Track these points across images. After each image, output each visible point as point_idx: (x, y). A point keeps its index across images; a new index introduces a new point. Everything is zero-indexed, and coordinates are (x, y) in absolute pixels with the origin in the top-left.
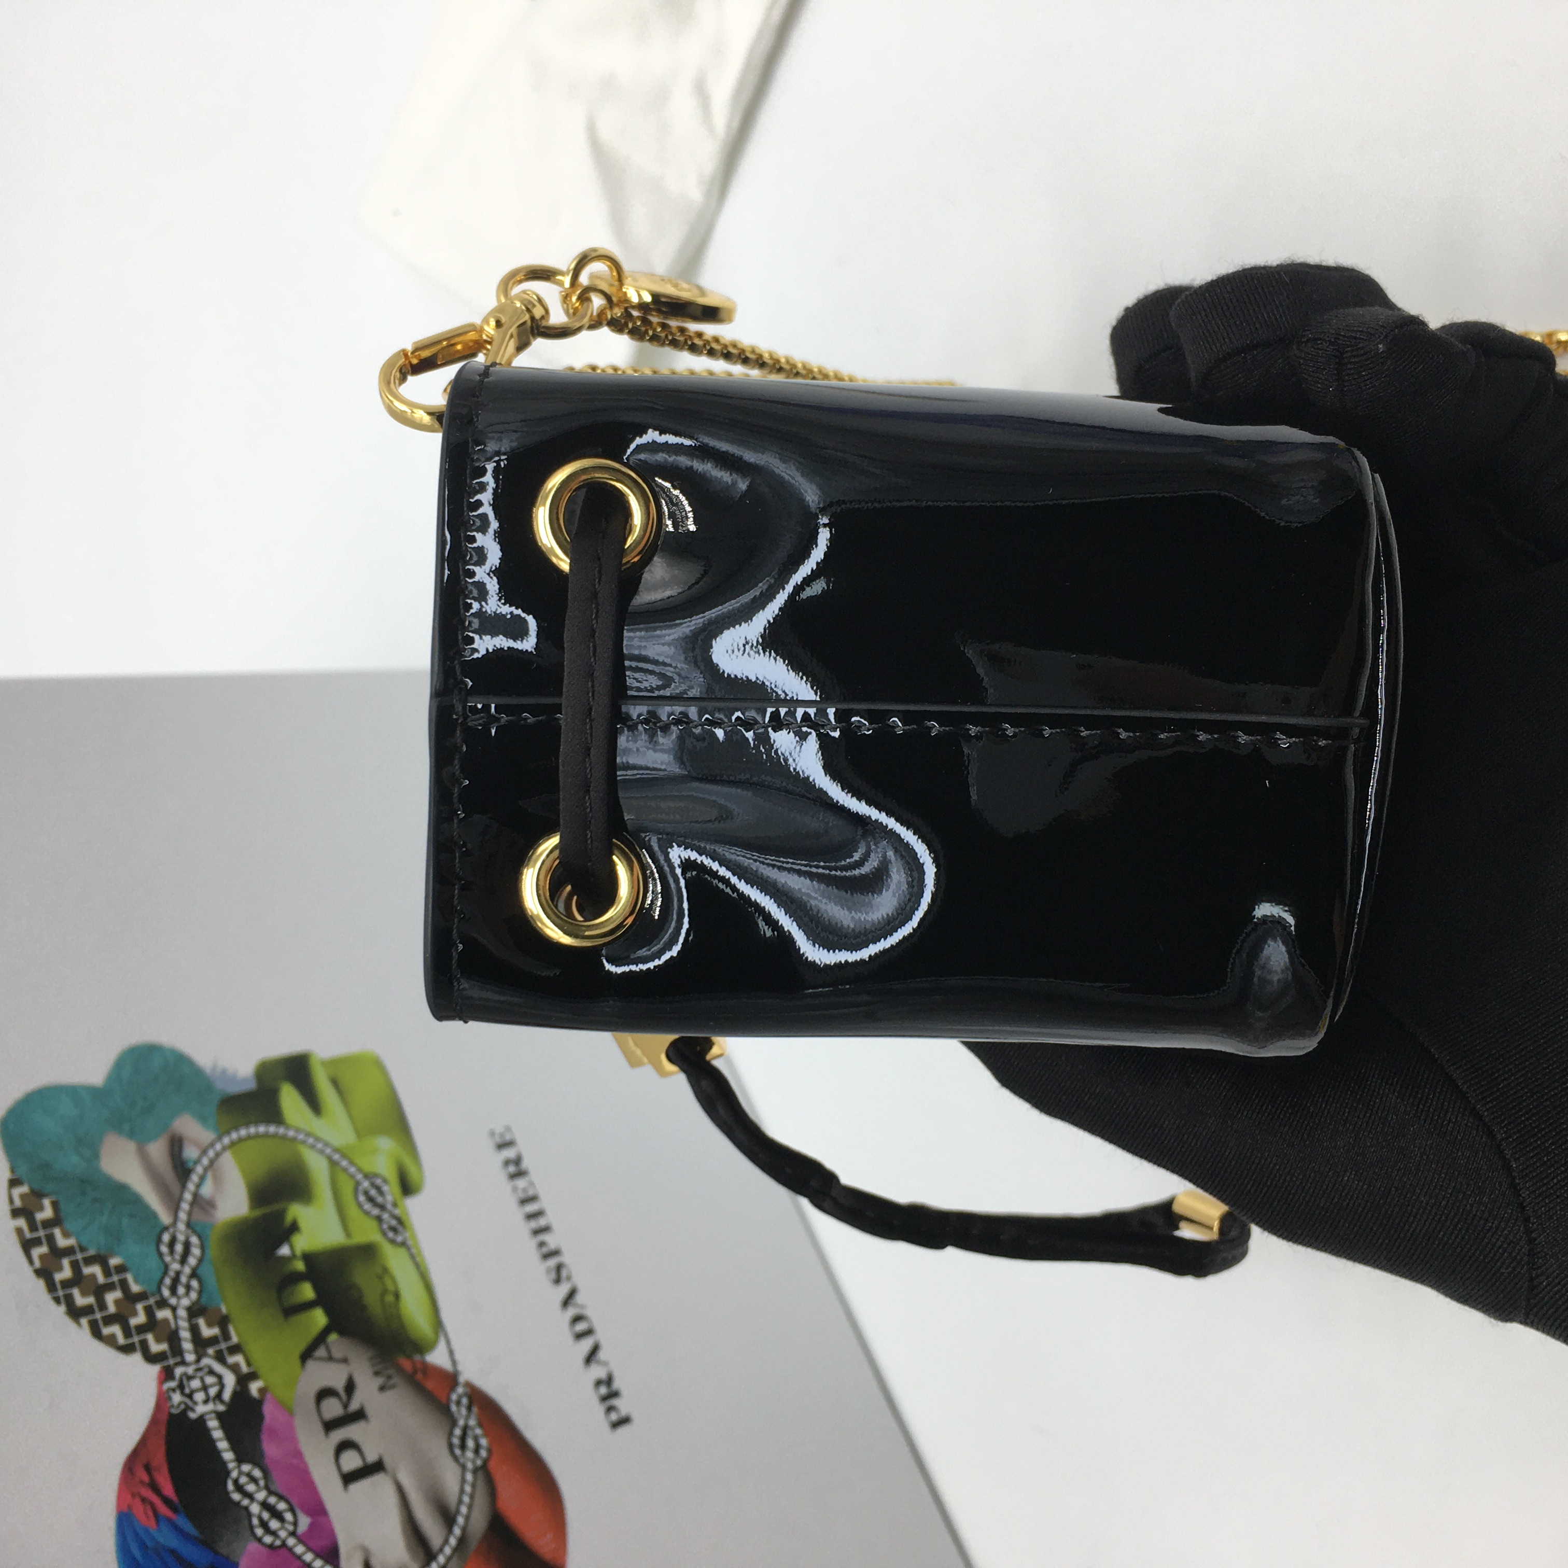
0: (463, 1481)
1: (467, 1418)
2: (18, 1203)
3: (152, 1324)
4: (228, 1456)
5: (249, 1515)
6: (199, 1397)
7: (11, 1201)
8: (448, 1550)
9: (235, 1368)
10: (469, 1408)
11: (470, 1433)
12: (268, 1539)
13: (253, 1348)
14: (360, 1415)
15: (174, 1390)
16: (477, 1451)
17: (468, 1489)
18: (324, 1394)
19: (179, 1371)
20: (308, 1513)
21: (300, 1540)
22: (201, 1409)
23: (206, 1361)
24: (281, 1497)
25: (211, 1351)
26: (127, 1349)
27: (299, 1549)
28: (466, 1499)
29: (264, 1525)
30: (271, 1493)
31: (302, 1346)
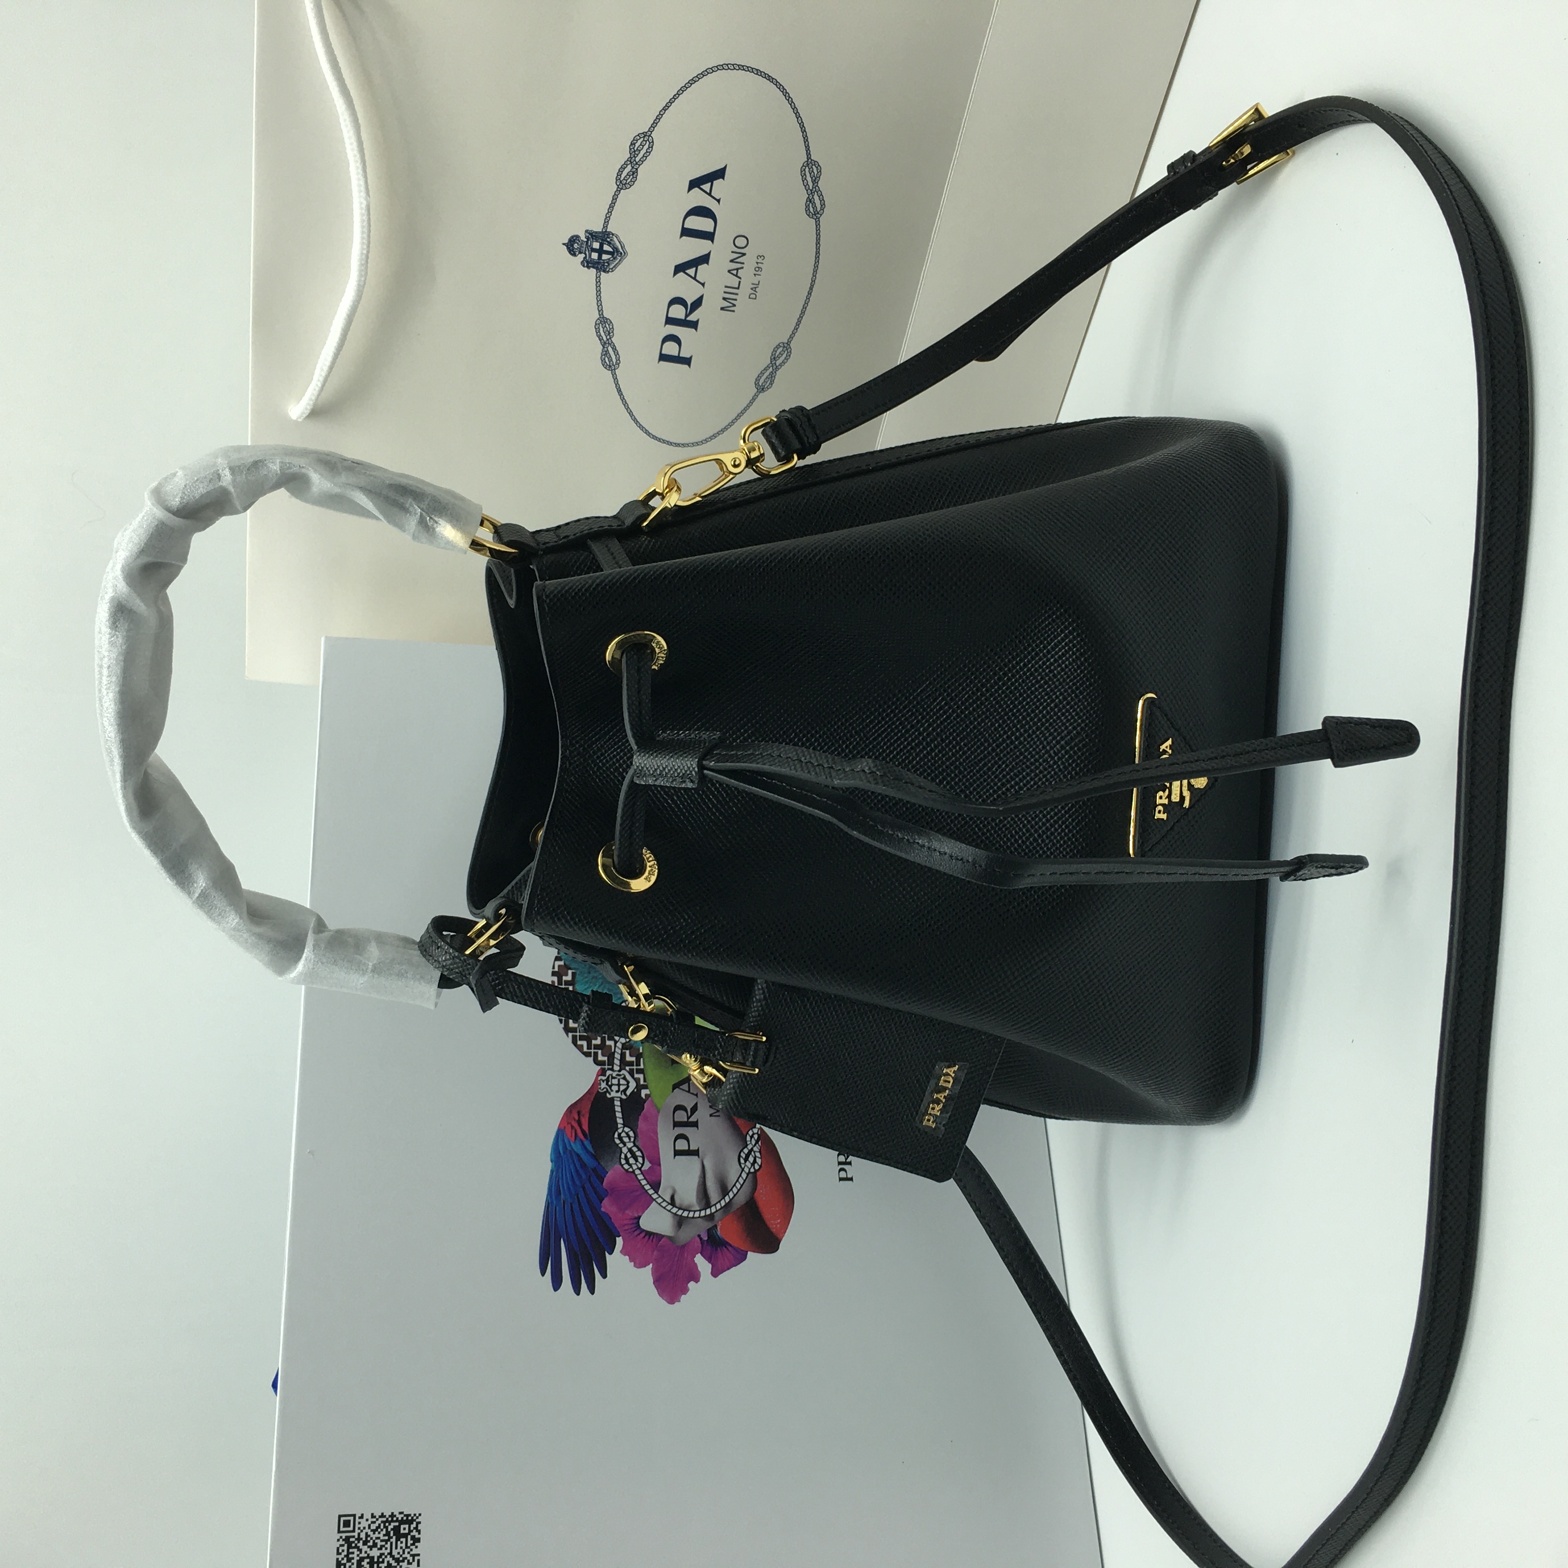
0: (740, 1175)
1: (755, 1145)
2: (556, 969)
3: (602, 1046)
4: (620, 1121)
5: (621, 1152)
6: (615, 1088)
7: (554, 968)
8: (718, 1206)
9: (637, 1081)
10: (757, 1142)
11: (753, 1153)
12: (626, 1167)
13: (649, 1073)
14: (695, 1124)
15: (603, 1081)
16: (753, 1164)
17: (741, 1181)
18: (679, 1108)
19: (609, 1073)
20: (650, 1162)
21: (642, 1173)
22: (613, 1094)
23: (623, 1072)
24: (639, 1150)
25: (627, 1068)
26: (587, 1055)
27: (640, 1177)
28: (738, 1186)
29: (627, 1159)
30: (635, 1145)
31: (676, 1080)
